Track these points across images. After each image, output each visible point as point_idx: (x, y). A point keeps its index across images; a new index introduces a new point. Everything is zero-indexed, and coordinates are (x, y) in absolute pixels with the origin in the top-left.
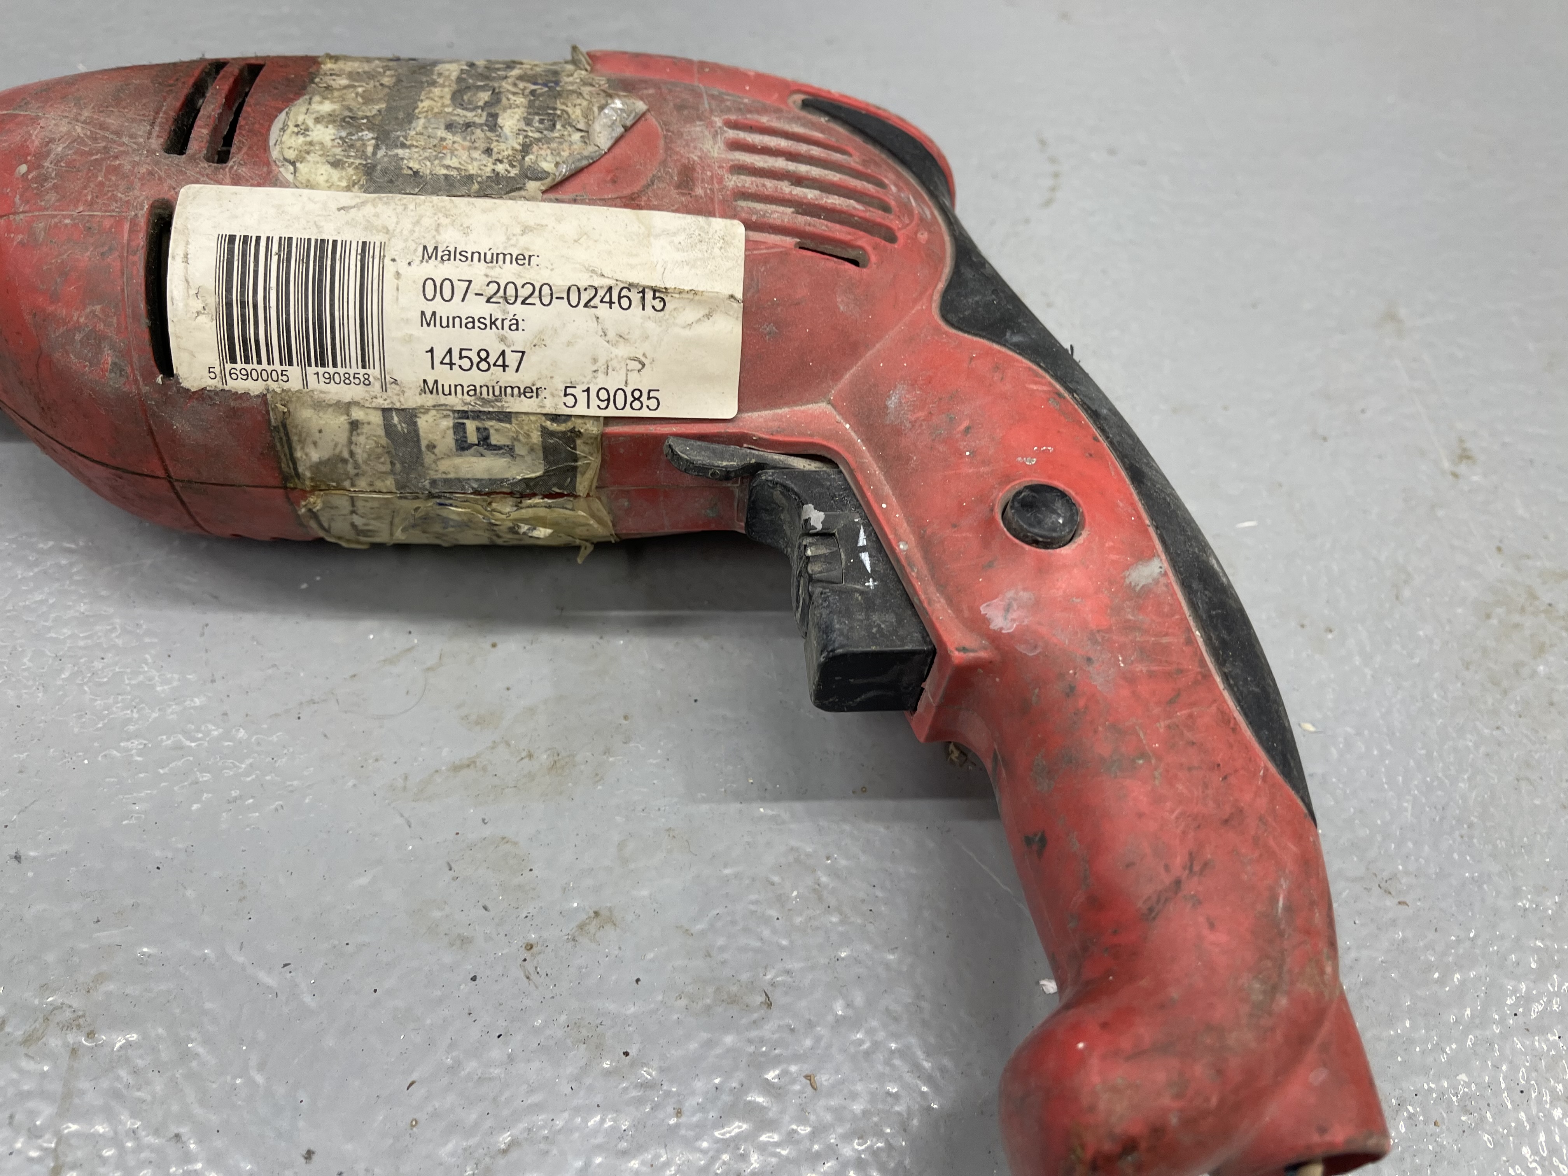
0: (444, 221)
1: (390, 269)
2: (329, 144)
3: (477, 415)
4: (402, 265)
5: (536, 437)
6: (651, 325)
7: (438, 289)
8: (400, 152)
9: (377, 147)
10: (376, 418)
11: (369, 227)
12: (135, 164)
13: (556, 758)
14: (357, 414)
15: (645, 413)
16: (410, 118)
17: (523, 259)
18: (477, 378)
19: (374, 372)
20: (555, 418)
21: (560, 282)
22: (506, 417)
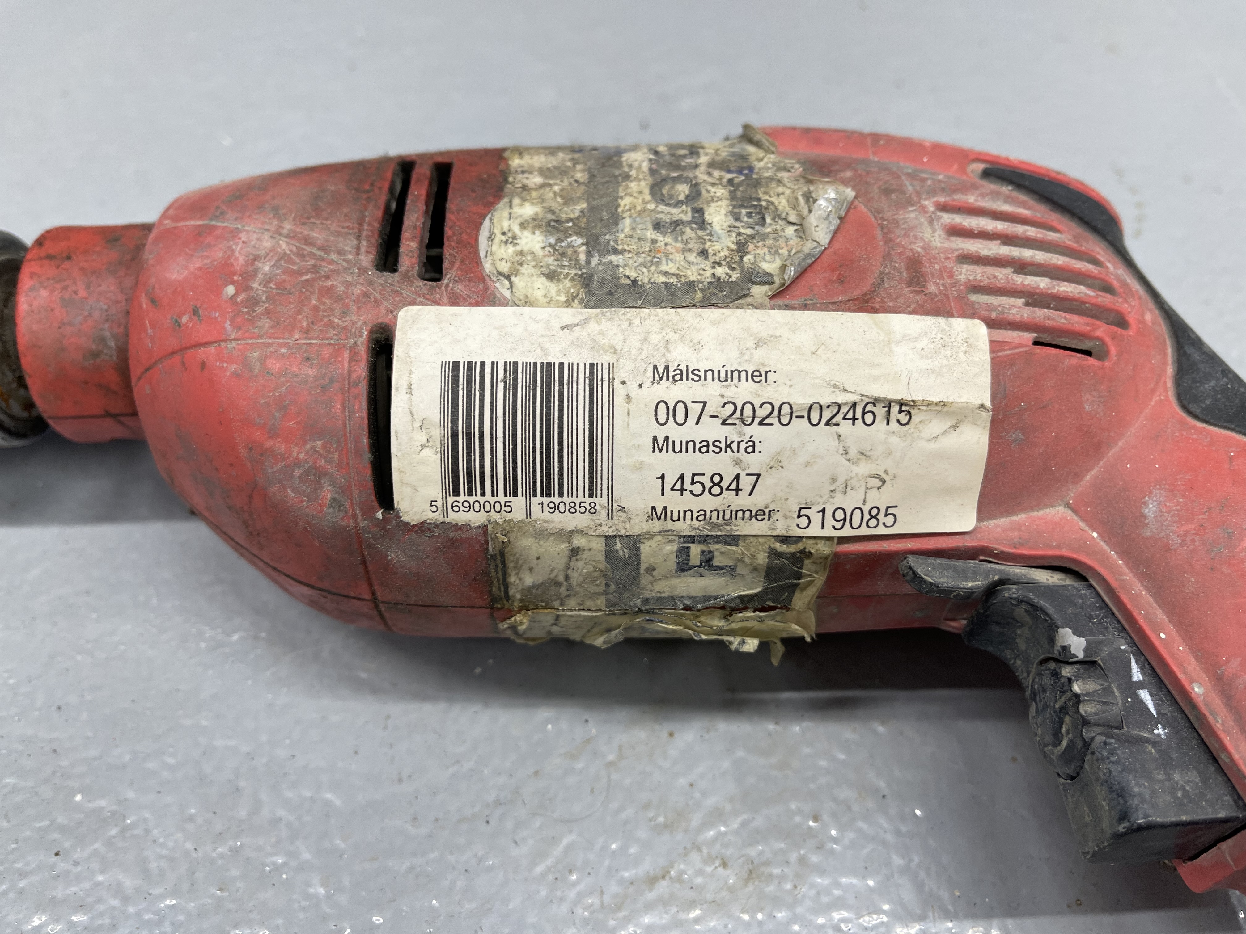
0: (673, 337)
1: (620, 392)
2: (540, 253)
3: (704, 539)
4: (632, 387)
5: (762, 559)
6: (894, 440)
7: (671, 412)
8: (613, 258)
9: (589, 254)
10: (599, 545)
11: (595, 347)
12: (348, 285)
13: (750, 866)
14: (579, 541)
15: (881, 530)
16: (615, 219)
17: (759, 376)
18: (708, 503)
19: (601, 501)
20: (785, 539)
21: (801, 400)
22: (735, 539)
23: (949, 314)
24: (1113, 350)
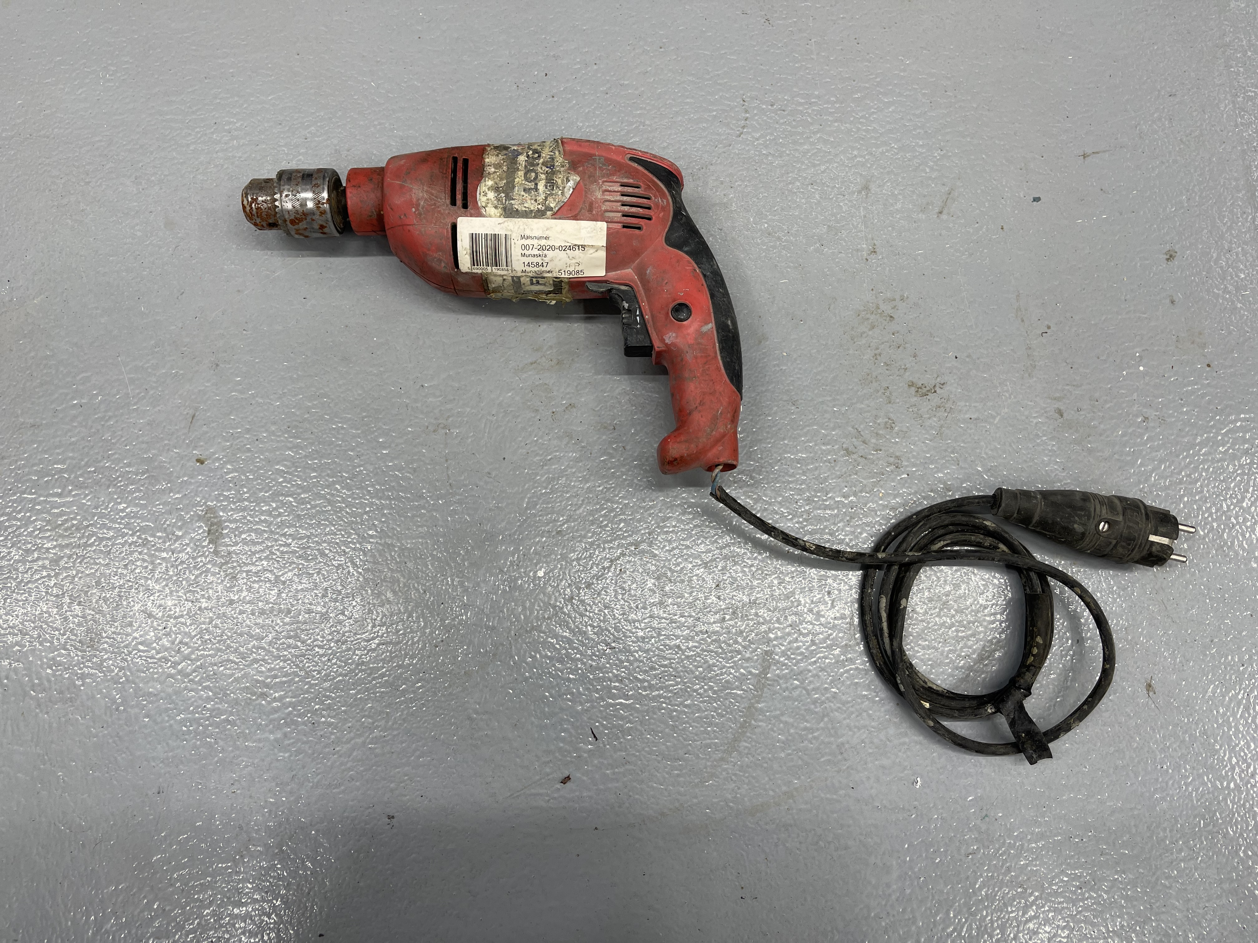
0: (526, 227)
1: (513, 242)
2: (493, 199)
3: (536, 277)
4: (516, 240)
5: (551, 282)
6: (581, 255)
7: (525, 247)
8: (512, 202)
9: (506, 200)
10: (510, 278)
11: (507, 230)
12: (444, 210)
13: (559, 361)
14: (505, 277)
15: (580, 276)
16: (514, 187)
17: (547, 238)
18: (536, 269)
19: (509, 268)
20: (556, 278)
21: (557, 245)
22: (544, 278)
23: (596, 220)
24: (644, 228)
